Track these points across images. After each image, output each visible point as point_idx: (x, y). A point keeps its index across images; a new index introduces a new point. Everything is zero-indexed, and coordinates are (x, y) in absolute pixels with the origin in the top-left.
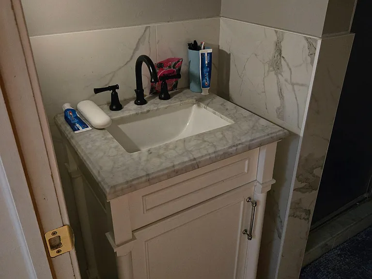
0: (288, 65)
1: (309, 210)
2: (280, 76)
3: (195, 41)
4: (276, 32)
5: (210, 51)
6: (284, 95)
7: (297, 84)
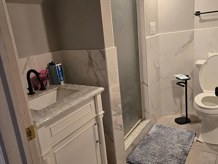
0: (96, 63)
1: (121, 125)
2: (94, 68)
3: (52, 62)
4: (87, 51)
5: (60, 64)
6: (98, 76)
7: (102, 69)
